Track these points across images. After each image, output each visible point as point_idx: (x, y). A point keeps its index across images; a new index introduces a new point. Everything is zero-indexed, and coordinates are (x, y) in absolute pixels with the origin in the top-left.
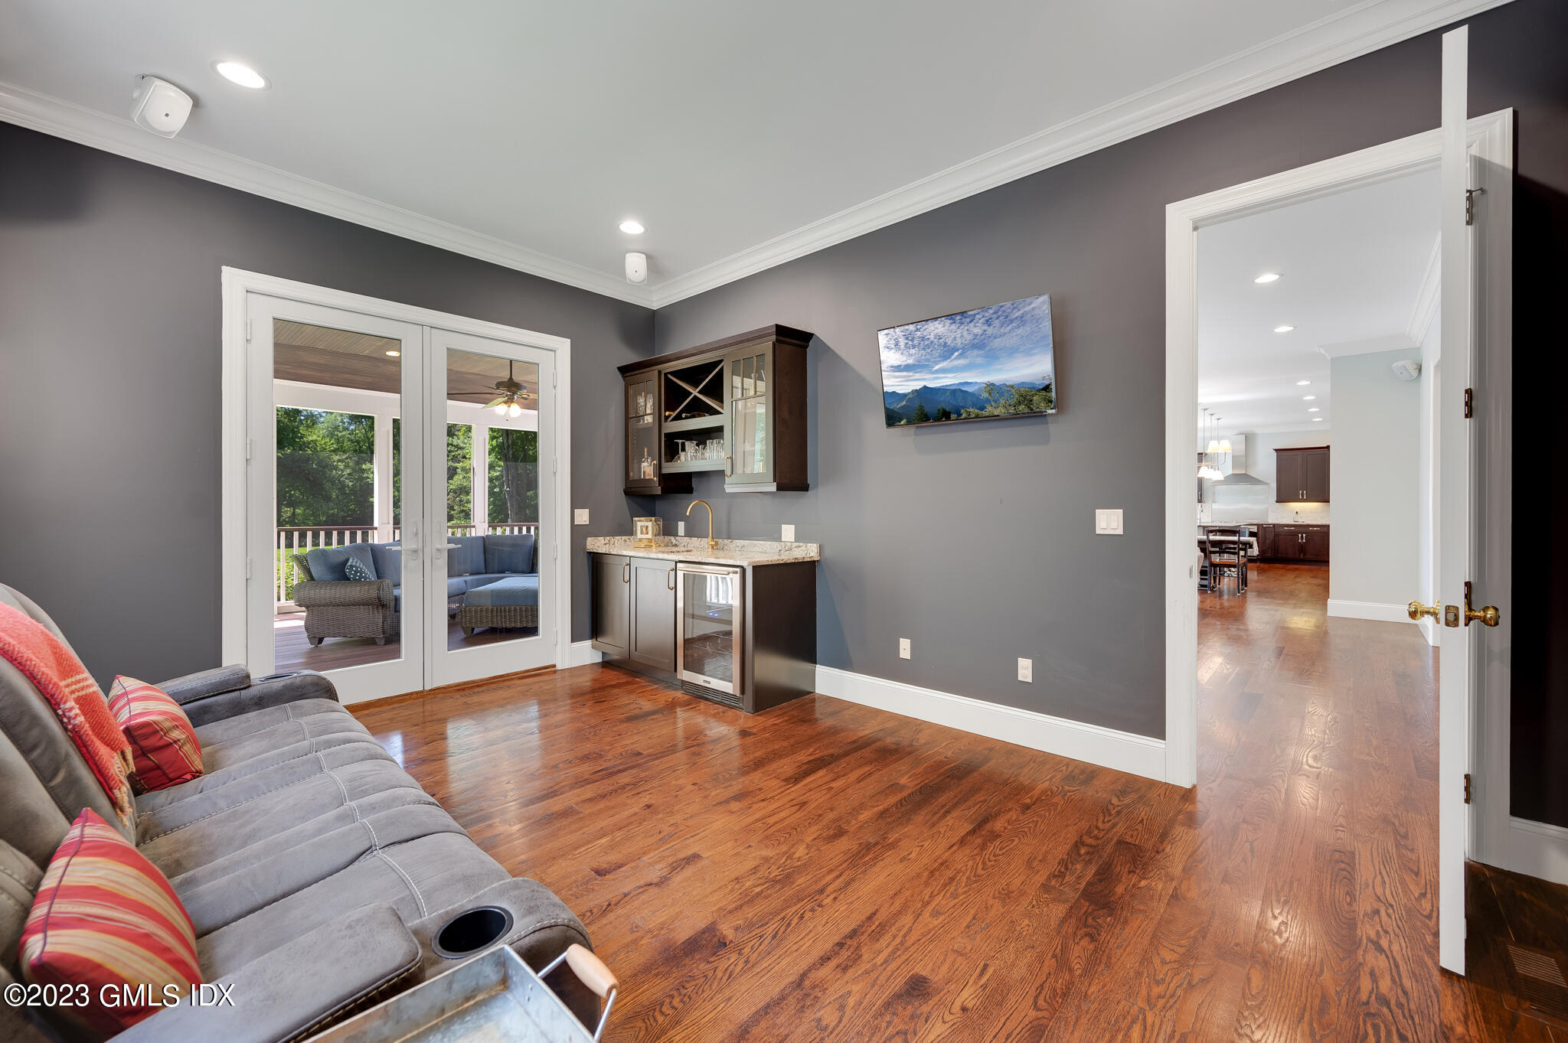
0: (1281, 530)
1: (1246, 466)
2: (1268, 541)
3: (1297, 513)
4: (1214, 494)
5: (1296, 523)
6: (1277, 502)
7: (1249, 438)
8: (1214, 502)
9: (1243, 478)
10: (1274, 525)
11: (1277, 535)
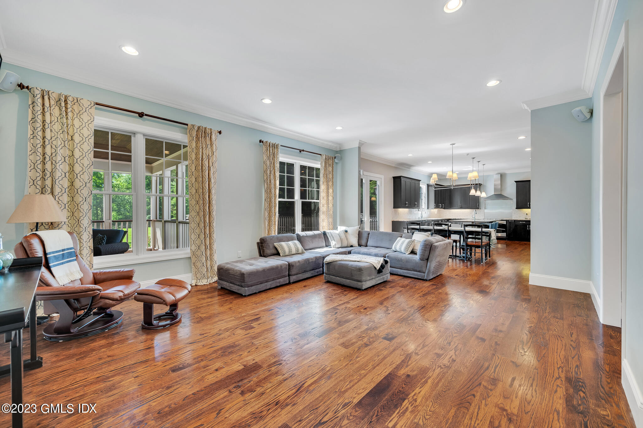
0: (518, 223)
1: (501, 191)
2: (511, 229)
3: (527, 214)
4: (485, 204)
5: (526, 220)
6: (516, 208)
7: (502, 176)
8: (485, 209)
9: (499, 196)
10: (515, 221)
11: (516, 226)
